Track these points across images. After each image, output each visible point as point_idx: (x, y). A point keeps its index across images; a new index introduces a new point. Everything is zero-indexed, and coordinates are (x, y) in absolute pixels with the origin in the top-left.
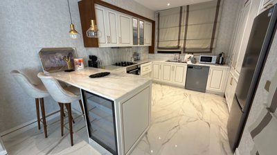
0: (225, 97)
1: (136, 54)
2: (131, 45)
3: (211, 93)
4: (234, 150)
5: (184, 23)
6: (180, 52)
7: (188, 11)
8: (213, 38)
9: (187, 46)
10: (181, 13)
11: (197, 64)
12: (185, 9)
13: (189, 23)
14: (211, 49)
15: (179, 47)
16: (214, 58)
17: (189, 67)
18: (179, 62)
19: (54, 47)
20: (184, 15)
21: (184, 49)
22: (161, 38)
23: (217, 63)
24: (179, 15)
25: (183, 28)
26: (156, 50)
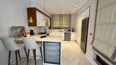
0: (76, 41)
1: (45, 30)
2: (45, 26)
3: (72, 41)
4: (85, 53)
5: (61, 19)
6: (61, 29)
7: (62, 16)
8: (70, 24)
9: (63, 27)
10: (60, 16)
11: (67, 32)
12: (61, 15)
13: (63, 19)
14: (70, 27)
15: (60, 27)
16: (71, 30)
17: (65, 33)
18: (61, 32)
19: (17, 26)
20: (61, 17)
21: (62, 27)
22: (54, 24)
23: (72, 32)
24: (59, 17)
25: (61, 21)
26: (52, 28)
